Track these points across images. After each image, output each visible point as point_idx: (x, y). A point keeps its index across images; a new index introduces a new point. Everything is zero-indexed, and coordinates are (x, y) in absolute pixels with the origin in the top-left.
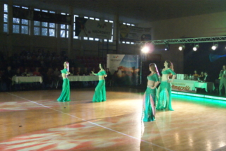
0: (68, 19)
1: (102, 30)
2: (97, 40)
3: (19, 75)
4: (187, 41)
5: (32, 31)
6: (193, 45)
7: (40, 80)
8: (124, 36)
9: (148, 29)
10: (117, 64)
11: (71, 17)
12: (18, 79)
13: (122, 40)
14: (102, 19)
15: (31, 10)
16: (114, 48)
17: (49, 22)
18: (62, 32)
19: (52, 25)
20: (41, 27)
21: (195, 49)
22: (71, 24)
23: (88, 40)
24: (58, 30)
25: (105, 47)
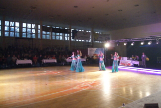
0: (69, 31)
1: (85, 35)
2: (83, 41)
3: (46, 59)
4: (128, 40)
5: (52, 37)
6: (131, 42)
7: (56, 61)
8: (96, 38)
9: (108, 35)
10: (93, 53)
11: (70, 30)
12: (45, 61)
13: (95, 40)
14: (85, 31)
15: (51, 27)
16: (91, 45)
17: (60, 33)
18: (66, 37)
19: (61, 34)
20: (56, 35)
21: (132, 44)
22: (70, 33)
23: (79, 41)
24: (64, 37)
25: (87, 45)
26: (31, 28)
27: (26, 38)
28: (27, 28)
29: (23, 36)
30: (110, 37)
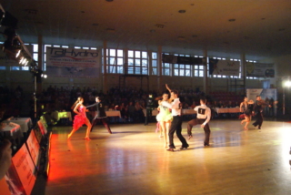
0: (203, 60)
1: (232, 68)
5: (173, 72)
8: (250, 72)
9: (271, 65)
11: (205, 58)
13: (249, 75)
14: (228, 58)
16: (242, 83)
18: (196, 72)
19: (188, 67)
22: (205, 64)
24: (192, 71)
25: (233, 83)
26: (141, 59)
27: (134, 75)
28: (134, 58)
29: (129, 72)
30: (275, 68)
